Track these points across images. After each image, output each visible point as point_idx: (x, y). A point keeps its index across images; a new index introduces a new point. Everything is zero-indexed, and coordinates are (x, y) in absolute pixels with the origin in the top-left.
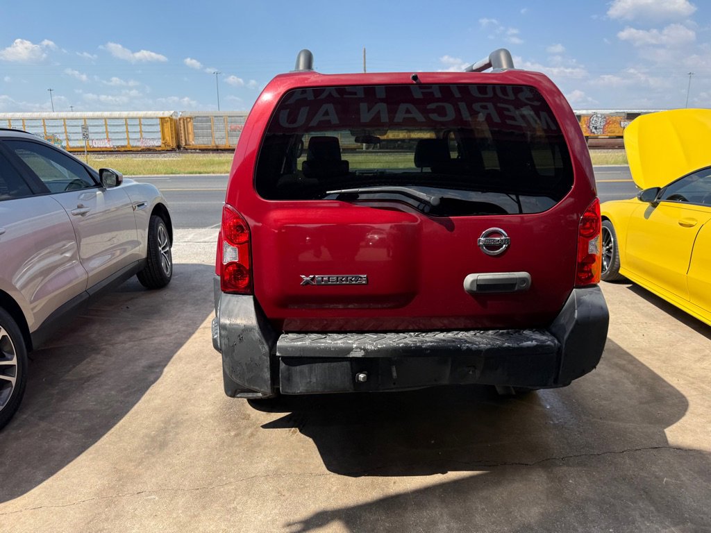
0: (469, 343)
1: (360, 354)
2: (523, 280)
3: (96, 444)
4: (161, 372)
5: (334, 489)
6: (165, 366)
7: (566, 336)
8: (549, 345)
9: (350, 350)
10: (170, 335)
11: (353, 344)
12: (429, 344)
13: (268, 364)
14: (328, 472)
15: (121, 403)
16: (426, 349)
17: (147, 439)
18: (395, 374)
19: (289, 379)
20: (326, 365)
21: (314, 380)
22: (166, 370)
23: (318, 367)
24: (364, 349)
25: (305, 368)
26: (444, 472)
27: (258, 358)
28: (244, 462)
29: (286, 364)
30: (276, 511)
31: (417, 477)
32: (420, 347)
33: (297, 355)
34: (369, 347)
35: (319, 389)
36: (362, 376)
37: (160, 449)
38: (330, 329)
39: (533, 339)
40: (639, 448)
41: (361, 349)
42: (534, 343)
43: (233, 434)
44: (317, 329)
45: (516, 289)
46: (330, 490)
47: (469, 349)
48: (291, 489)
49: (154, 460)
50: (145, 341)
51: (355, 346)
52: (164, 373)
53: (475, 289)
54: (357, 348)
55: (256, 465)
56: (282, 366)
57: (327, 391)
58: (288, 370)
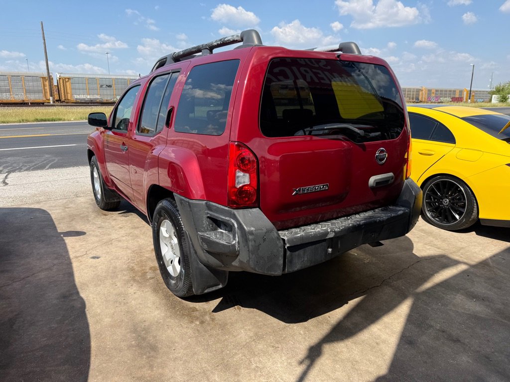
0: (378, 217)
1: (331, 235)
2: (392, 177)
3: (91, 367)
4: (82, 299)
5: (302, 332)
6: (78, 293)
7: (412, 206)
8: (407, 212)
9: (327, 233)
10: (49, 269)
11: (327, 229)
12: (362, 222)
13: (282, 253)
14: (288, 324)
15: (73, 331)
16: (362, 225)
17: (134, 349)
18: (339, 245)
19: (291, 262)
20: (314, 246)
21: (306, 259)
22: (82, 295)
23: (309, 249)
24: (334, 232)
25: (301, 252)
26: (347, 303)
27: (276, 251)
28: (229, 337)
29: (290, 252)
30: (284, 358)
31: (337, 310)
32: (359, 224)
33: (299, 244)
34: (336, 230)
35: (308, 265)
36: (330, 250)
37: (155, 351)
38: (300, 224)
39: (401, 211)
40: (412, 264)
41: (333, 232)
42: (402, 212)
43: (198, 323)
44: (292, 225)
45: (389, 183)
46: (300, 334)
47: (380, 221)
48: (278, 342)
49: (159, 360)
50: (28, 278)
51: (329, 230)
52: (85, 298)
53: (375, 185)
54: (331, 231)
55: (239, 337)
56: (288, 253)
57: (312, 265)
58: (291, 255)
